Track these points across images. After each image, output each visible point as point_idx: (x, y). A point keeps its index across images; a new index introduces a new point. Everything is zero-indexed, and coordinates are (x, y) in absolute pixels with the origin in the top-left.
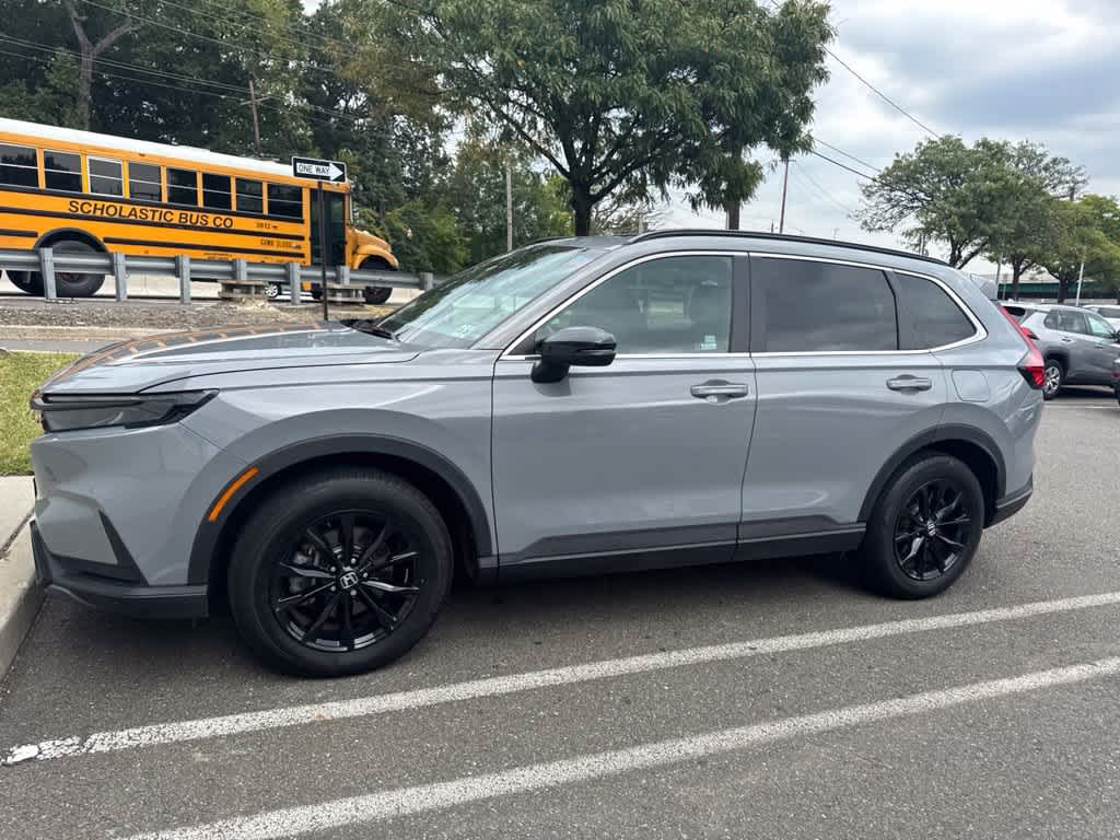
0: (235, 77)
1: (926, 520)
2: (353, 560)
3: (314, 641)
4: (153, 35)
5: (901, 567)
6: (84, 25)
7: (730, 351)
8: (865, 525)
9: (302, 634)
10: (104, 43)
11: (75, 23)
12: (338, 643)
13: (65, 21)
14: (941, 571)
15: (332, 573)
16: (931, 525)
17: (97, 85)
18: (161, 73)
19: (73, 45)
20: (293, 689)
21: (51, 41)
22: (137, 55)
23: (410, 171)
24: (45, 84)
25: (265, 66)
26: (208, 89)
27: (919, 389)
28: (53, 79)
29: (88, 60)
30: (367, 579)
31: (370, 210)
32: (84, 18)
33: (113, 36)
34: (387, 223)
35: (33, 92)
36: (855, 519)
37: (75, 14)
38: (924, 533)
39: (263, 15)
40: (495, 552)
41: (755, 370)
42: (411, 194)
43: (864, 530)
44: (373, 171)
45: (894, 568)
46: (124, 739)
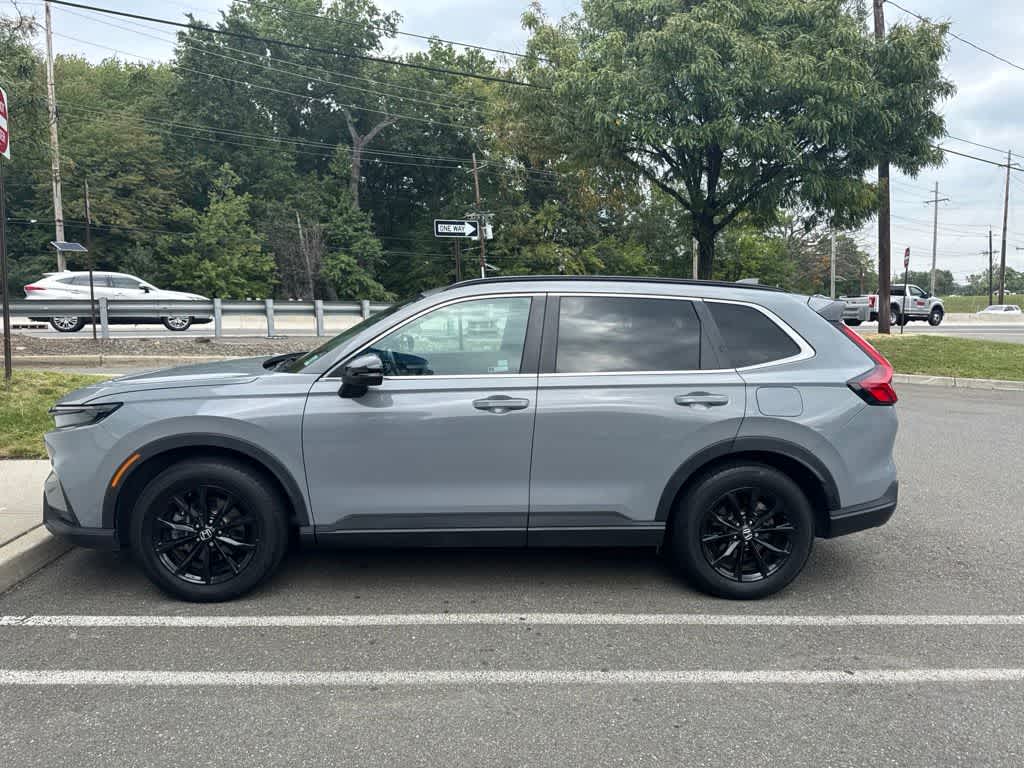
0: (465, 149)
1: (741, 525)
2: (211, 521)
3: (184, 575)
4: (406, 125)
5: (713, 567)
6: (357, 126)
7: (520, 372)
8: (664, 523)
9: (176, 568)
10: (370, 136)
11: (349, 124)
12: (199, 578)
13: (344, 125)
14: (764, 574)
15: (195, 529)
16: (747, 530)
17: (366, 168)
18: (412, 156)
19: (350, 142)
20: (166, 606)
21: (334, 140)
22: (394, 142)
23: (607, 213)
24: (329, 172)
25: (489, 140)
26: (445, 163)
27: (710, 404)
28: (333, 167)
29: (357, 151)
30: (220, 536)
31: (569, 250)
32: (356, 120)
33: (375, 131)
34: (583, 260)
35: (321, 179)
36: (653, 517)
37: (350, 117)
38: (741, 537)
39: (485, 99)
40: (311, 523)
41: (537, 388)
42: (606, 232)
43: (664, 528)
44: (572, 216)
45: (704, 567)
46: (45, 620)
